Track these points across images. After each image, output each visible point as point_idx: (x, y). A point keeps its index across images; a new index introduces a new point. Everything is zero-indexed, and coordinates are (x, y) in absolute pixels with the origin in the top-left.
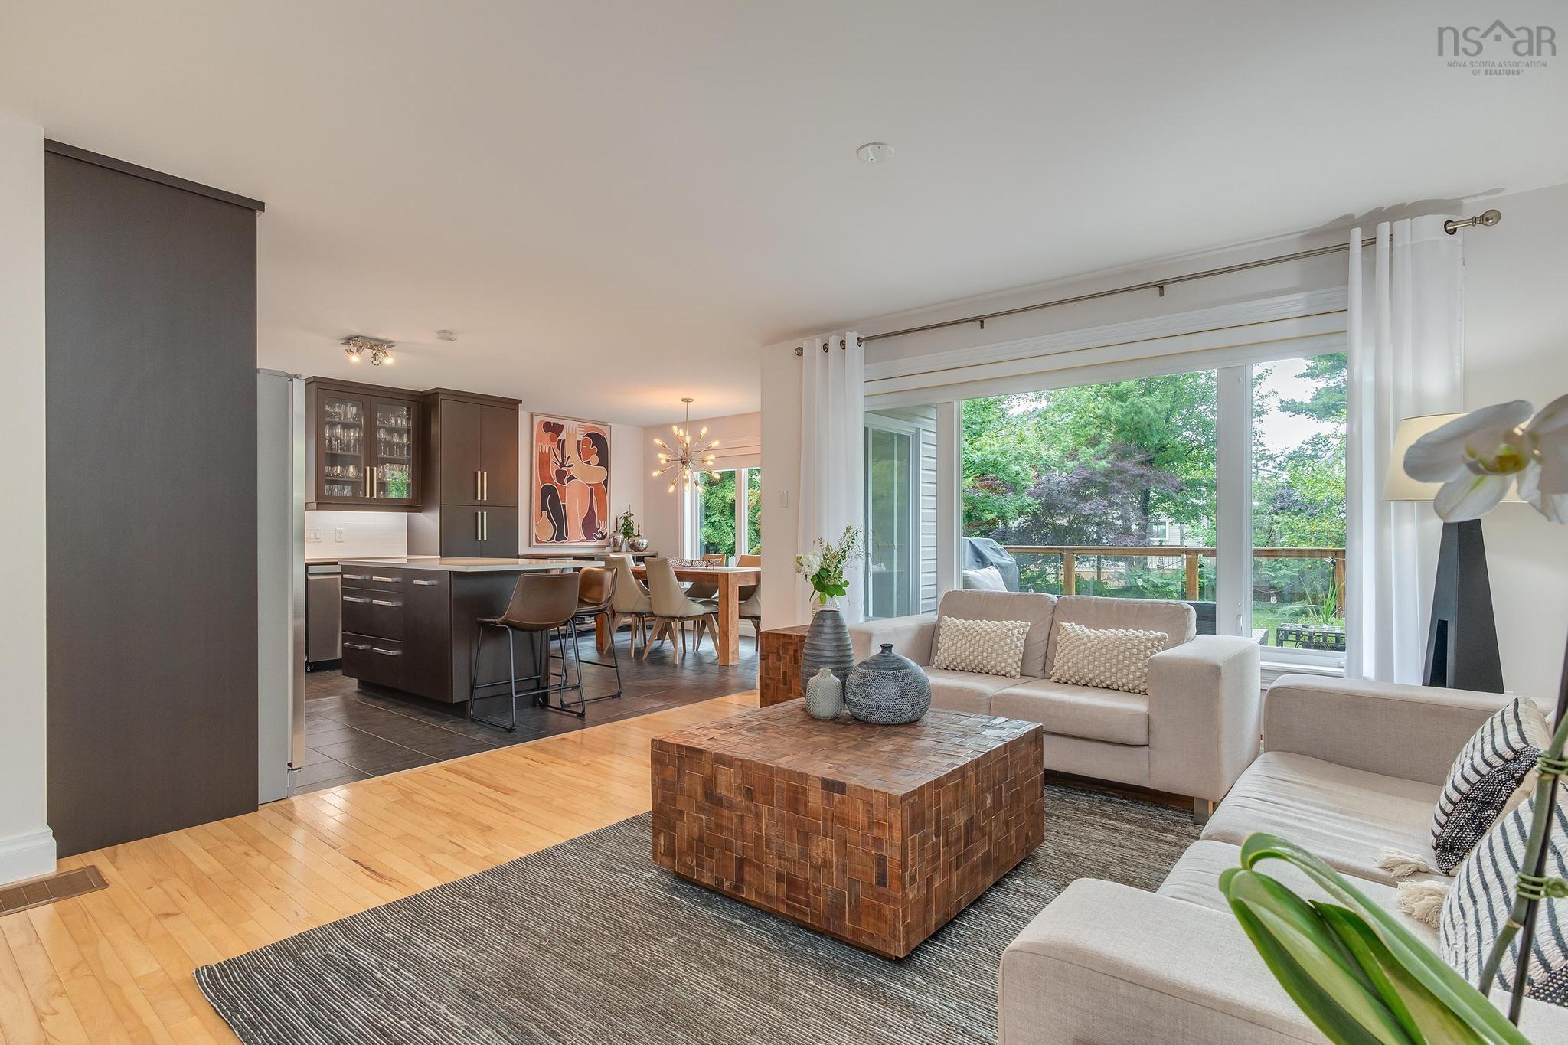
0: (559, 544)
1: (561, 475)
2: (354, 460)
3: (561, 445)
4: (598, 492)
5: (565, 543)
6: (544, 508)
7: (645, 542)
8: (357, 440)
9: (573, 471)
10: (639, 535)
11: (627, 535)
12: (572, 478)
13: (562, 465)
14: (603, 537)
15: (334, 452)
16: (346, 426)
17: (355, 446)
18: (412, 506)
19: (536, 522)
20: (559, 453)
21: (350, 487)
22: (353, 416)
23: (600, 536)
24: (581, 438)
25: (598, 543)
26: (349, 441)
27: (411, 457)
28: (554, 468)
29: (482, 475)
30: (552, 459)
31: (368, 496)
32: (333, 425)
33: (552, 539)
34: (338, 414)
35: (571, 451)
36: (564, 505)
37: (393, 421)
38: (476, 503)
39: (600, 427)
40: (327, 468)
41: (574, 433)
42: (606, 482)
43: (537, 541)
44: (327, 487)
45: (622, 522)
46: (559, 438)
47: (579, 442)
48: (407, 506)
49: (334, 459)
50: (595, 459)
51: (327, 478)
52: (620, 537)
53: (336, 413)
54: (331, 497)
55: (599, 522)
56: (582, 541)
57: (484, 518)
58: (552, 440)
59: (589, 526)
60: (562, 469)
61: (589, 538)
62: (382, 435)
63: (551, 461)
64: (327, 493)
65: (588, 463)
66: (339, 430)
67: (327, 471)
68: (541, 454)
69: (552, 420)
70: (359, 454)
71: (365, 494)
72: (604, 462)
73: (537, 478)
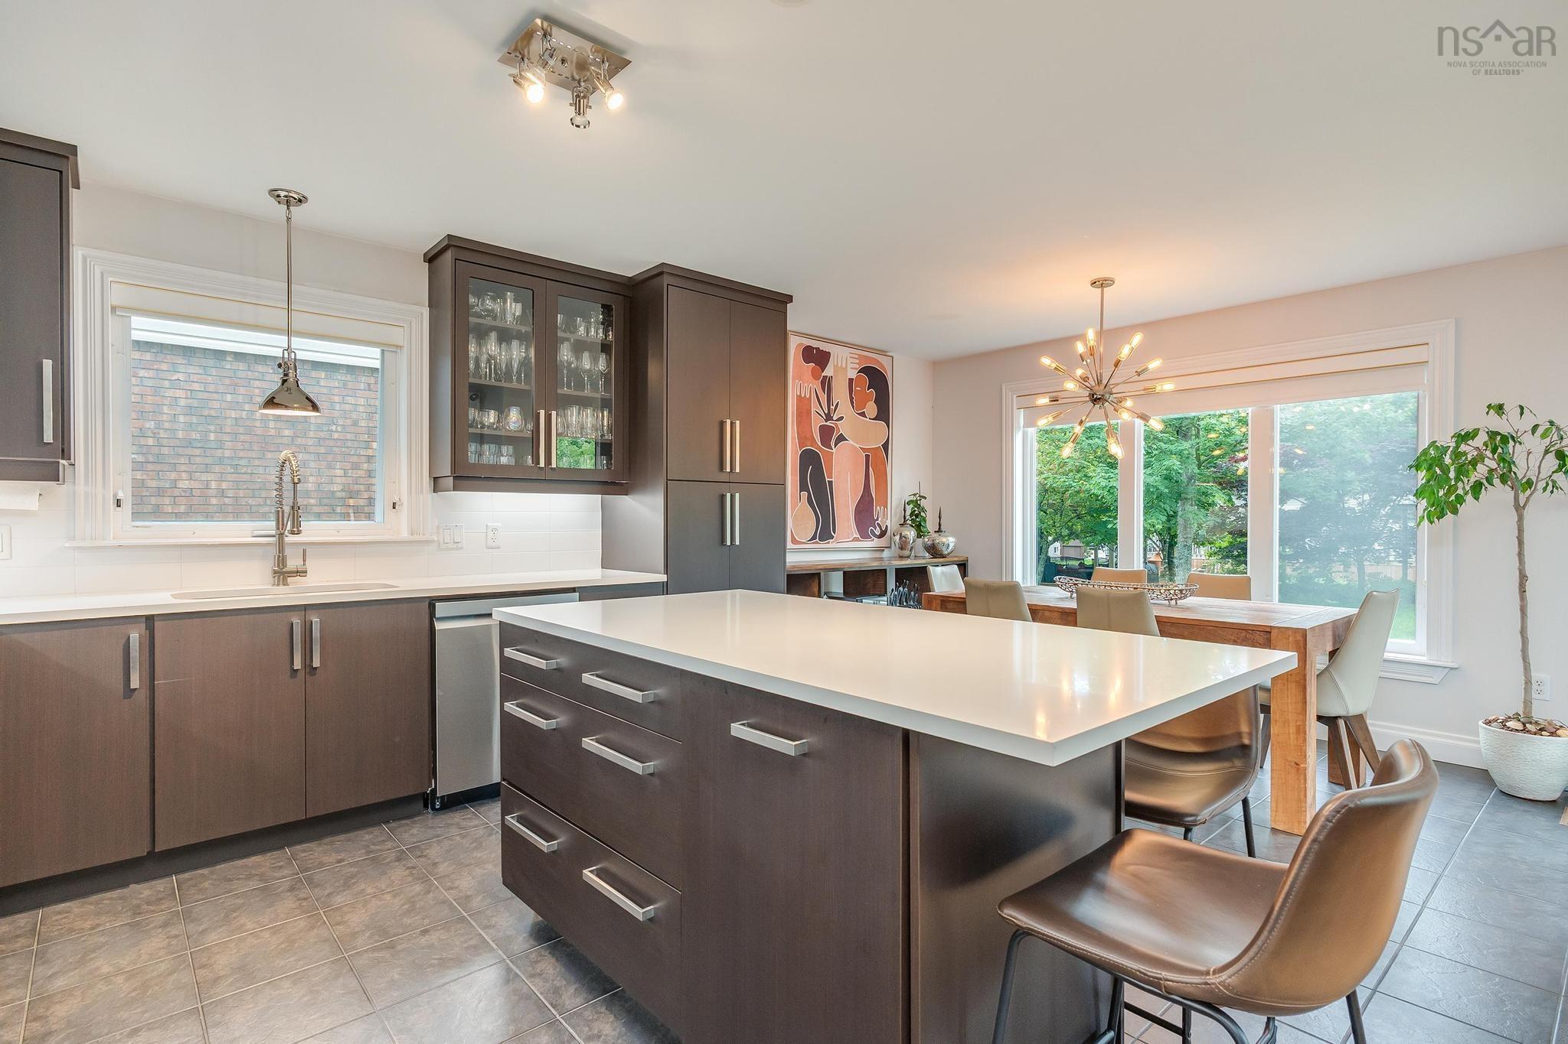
0: (823, 545)
1: (826, 433)
2: (518, 397)
3: (827, 384)
4: (876, 461)
5: (831, 544)
6: (803, 487)
7: (951, 541)
8: (525, 362)
9: (843, 428)
10: (939, 531)
11: (919, 528)
12: (841, 438)
13: (829, 417)
14: (883, 534)
15: (482, 382)
16: (505, 336)
17: (519, 373)
18: (613, 483)
19: (792, 513)
20: (824, 398)
21: (511, 448)
22: (517, 319)
23: (878, 532)
24: (853, 374)
25: (875, 543)
26: (509, 366)
27: (612, 395)
28: (817, 422)
29: (732, 424)
30: (814, 407)
31: (542, 464)
32: (482, 334)
33: (814, 538)
34: (491, 313)
35: (840, 393)
36: (830, 483)
37: (582, 330)
38: (723, 477)
39: (881, 358)
40: (473, 413)
41: (844, 366)
42: (886, 446)
43: (794, 541)
44: (472, 447)
45: (909, 509)
46: (823, 374)
47: (851, 380)
48: (605, 483)
49: (482, 395)
50: (871, 409)
51: (471, 430)
52: (911, 534)
53: (487, 310)
54: (478, 466)
55: (877, 509)
56: (855, 540)
57: (735, 503)
58: (815, 376)
59: (865, 513)
60: (828, 423)
61: (864, 535)
62: (565, 354)
63: (813, 410)
64: (472, 458)
65: (863, 414)
66: (492, 347)
67: (471, 417)
68: (800, 399)
69: (815, 344)
70: (527, 388)
71: (537, 461)
72: (884, 414)
73: (793, 438)
